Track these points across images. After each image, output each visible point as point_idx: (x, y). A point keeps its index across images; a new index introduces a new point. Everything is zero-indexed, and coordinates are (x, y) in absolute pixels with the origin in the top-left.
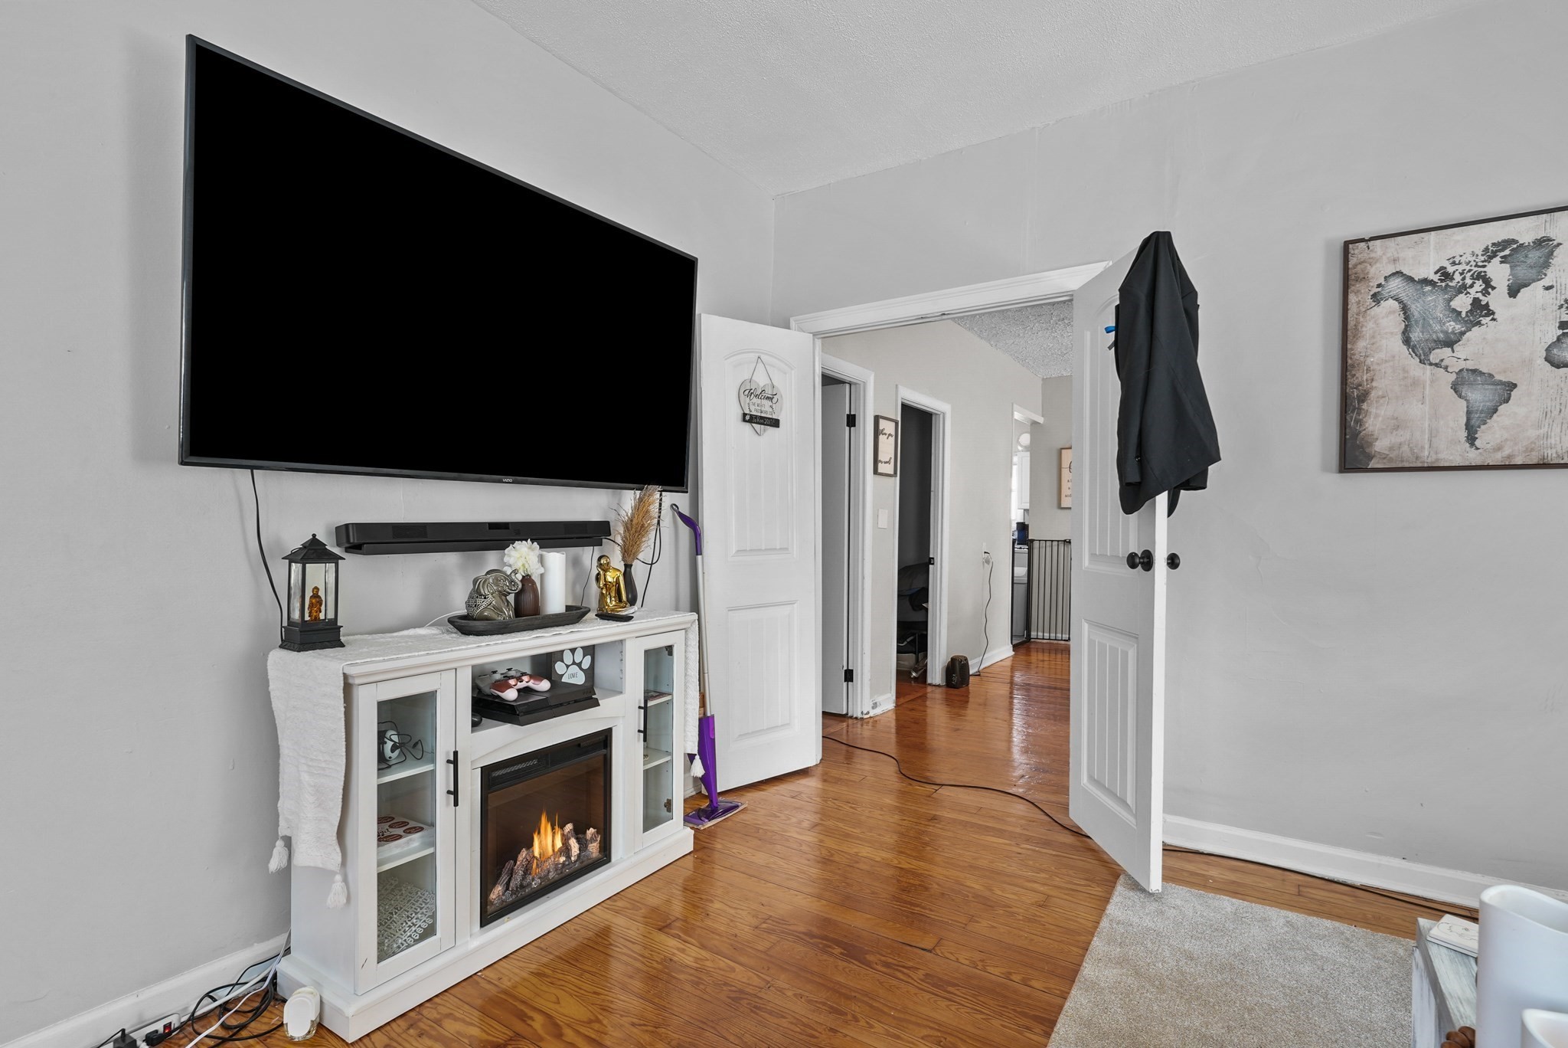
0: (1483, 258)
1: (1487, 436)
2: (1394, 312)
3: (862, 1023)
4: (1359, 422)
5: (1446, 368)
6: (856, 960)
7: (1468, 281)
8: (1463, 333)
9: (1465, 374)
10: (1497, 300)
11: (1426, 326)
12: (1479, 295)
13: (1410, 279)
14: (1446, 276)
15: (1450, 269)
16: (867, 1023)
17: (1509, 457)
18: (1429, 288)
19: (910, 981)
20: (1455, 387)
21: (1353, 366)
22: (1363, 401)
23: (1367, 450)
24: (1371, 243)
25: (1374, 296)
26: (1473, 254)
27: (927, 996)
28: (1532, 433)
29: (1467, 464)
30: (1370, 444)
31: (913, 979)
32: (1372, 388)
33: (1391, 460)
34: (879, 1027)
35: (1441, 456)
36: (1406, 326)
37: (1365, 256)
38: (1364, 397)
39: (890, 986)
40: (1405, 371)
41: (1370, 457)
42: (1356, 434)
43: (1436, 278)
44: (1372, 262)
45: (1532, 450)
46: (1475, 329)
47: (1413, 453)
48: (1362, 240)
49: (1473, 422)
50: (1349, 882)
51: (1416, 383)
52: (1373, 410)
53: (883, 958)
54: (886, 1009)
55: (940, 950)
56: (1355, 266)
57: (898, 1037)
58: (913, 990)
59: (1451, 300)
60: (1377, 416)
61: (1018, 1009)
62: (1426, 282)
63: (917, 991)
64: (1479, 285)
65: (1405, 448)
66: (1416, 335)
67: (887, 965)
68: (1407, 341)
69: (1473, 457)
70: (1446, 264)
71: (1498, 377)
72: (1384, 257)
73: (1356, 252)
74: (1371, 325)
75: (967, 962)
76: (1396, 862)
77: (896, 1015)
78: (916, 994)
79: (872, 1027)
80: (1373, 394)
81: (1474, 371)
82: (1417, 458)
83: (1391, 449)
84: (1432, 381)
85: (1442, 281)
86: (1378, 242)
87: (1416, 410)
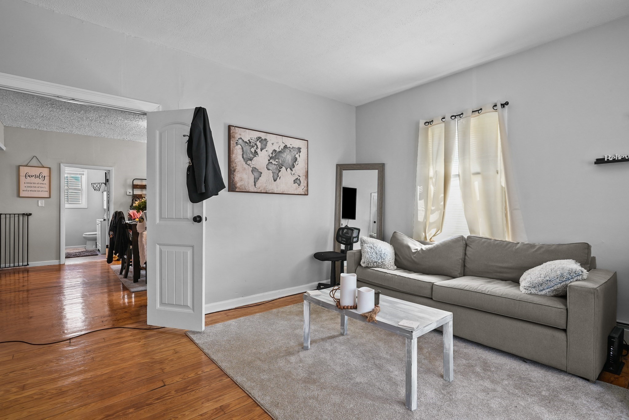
0: (256, 140)
1: (258, 184)
2: (240, 148)
3: (180, 417)
4: (234, 178)
5: (250, 166)
6: (144, 407)
7: (254, 145)
8: (253, 158)
9: (254, 168)
10: (259, 151)
11: (246, 154)
12: (256, 149)
13: (243, 141)
14: (250, 142)
15: (251, 141)
16: (181, 415)
17: (261, 190)
18: (247, 144)
19: (173, 396)
20: (252, 171)
21: (232, 161)
22: (234, 172)
23: (236, 186)
24: (235, 128)
25: (236, 143)
26: (255, 138)
27: (186, 395)
28: (265, 185)
29: (254, 191)
30: (236, 184)
31: (173, 395)
32: (236, 168)
33: (240, 189)
34: (187, 413)
35: (250, 189)
36: (243, 153)
37: (234, 131)
38: (234, 171)
39: (170, 402)
40: (243, 165)
41: (236, 188)
42: (233, 181)
43: (248, 142)
44: (236, 133)
45: (265, 189)
46: (255, 157)
47: (245, 188)
48: (233, 126)
49: (255, 181)
50: (232, 308)
51: (245, 169)
52: (236, 175)
53: (153, 399)
54: (180, 408)
55: (167, 383)
56: (232, 133)
57: (196, 409)
58: (180, 397)
59: (251, 149)
60: (237, 177)
61: (213, 378)
62: (246, 142)
63: (181, 396)
64: (256, 147)
65: (243, 186)
66: (245, 156)
67: (158, 399)
68: (243, 157)
69: (255, 190)
70: (250, 139)
71: (259, 170)
72: (238, 133)
73: (232, 129)
74: (236, 151)
75: (181, 380)
76: (241, 298)
77: (185, 406)
78: (181, 397)
79: (184, 415)
80: (236, 170)
81: (255, 168)
82: (245, 189)
83: (240, 186)
84: (248, 169)
85: (249, 143)
86: (237, 128)
87: (245, 176)
